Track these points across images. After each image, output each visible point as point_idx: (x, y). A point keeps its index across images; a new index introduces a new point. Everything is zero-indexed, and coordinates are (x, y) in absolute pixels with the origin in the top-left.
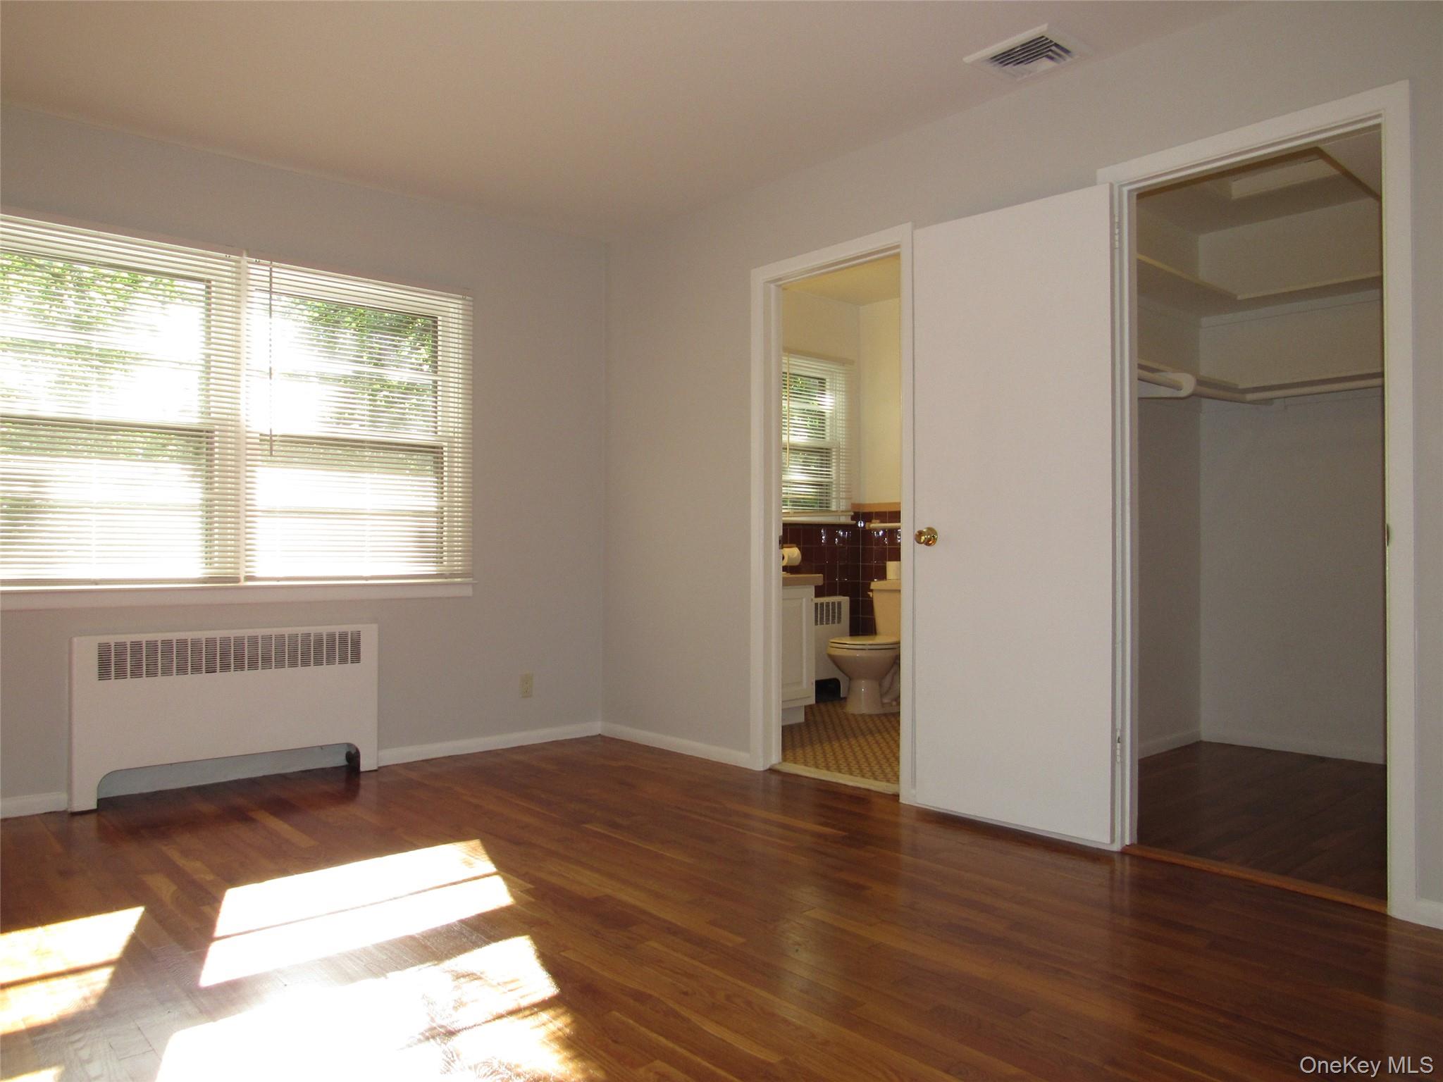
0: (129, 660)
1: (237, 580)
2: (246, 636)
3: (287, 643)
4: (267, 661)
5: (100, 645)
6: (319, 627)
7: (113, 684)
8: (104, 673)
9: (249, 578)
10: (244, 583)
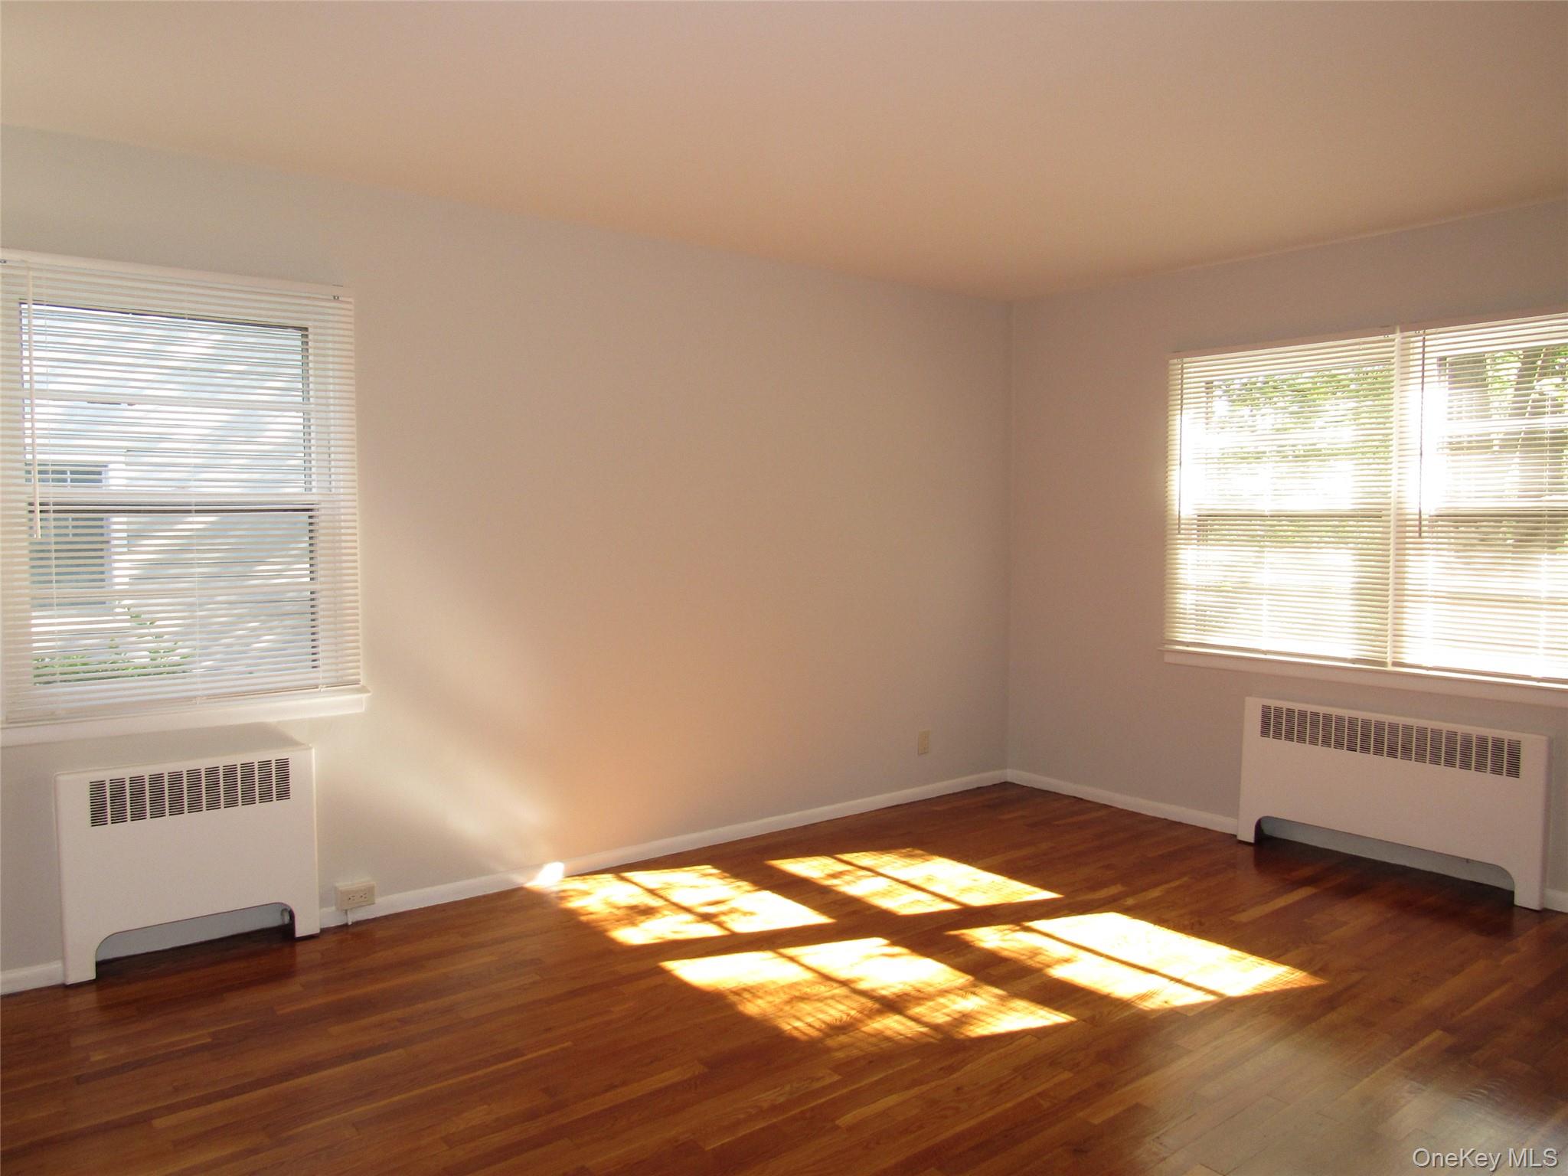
0: (1284, 724)
1: (1384, 664)
2: (1387, 721)
3: (1429, 736)
4: (1407, 752)
5: (1263, 706)
6: (1468, 727)
7: (1270, 742)
8: (1265, 732)
9: (1395, 664)
10: (1390, 668)
